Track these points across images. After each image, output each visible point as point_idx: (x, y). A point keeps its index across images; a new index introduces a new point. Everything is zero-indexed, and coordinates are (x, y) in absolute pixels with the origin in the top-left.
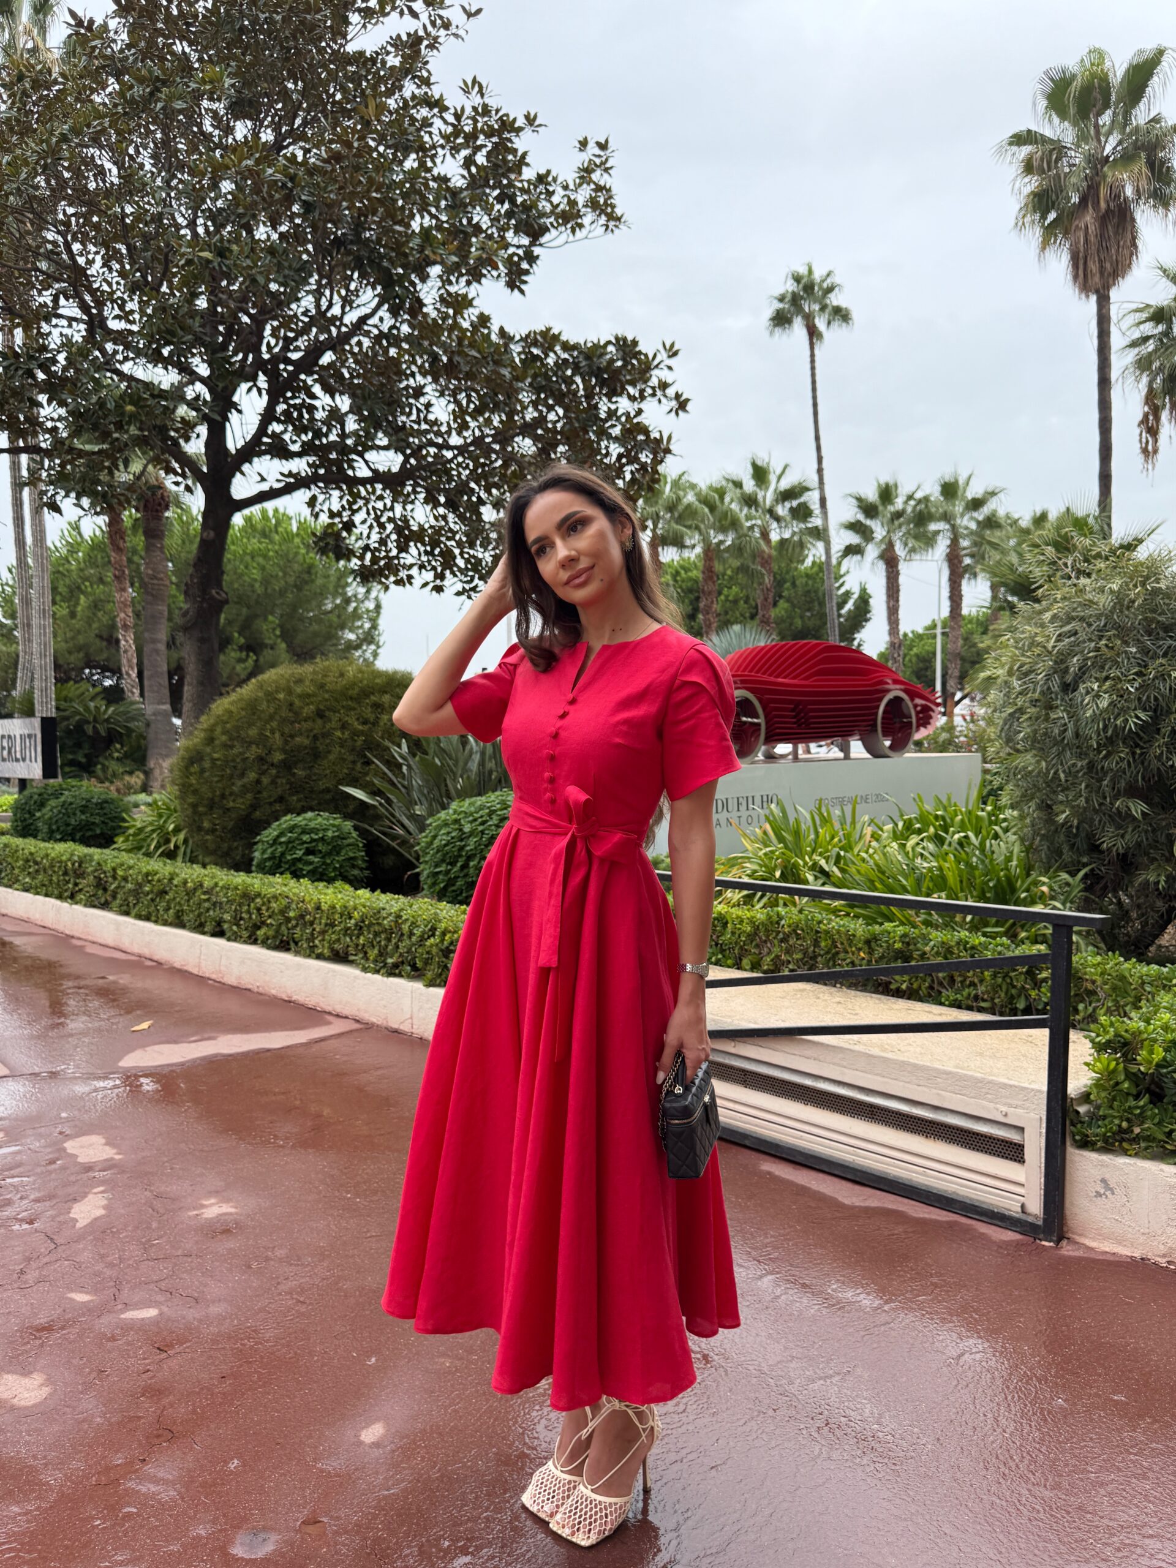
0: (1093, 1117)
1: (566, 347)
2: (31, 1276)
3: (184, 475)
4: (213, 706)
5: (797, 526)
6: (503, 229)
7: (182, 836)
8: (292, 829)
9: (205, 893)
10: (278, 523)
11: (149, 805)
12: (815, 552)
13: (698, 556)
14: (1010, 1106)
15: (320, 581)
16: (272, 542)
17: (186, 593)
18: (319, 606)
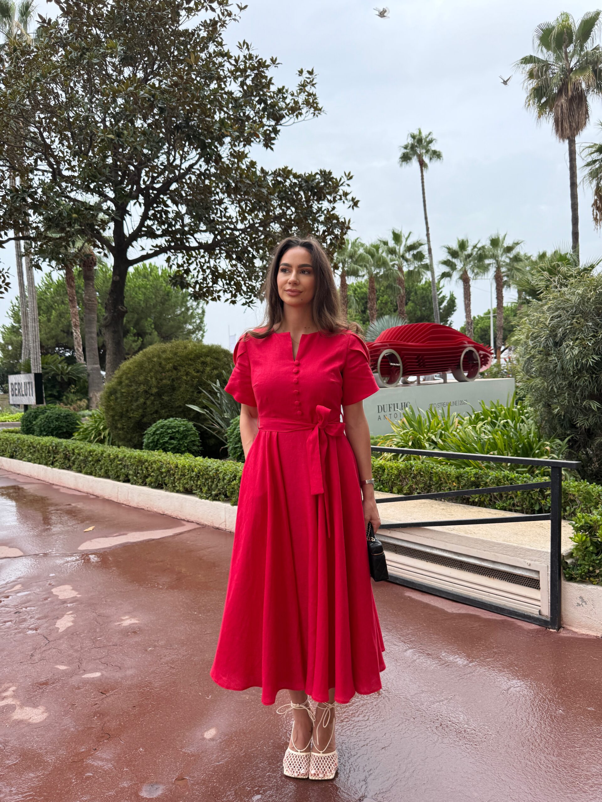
0: (575, 565)
1: (296, 176)
2: (37, 657)
3: (103, 249)
4: (121, 366)
5: (417, 264)
6: (261, 118)
7: (107, 432)
8: (162, 427)
9: (119, 461)
10: (151, 271)
11: (90, 416)
12: (427, 276)
13: (366, 281)
14: (532, 560)
15: (173, 300)
16: (149, 280)
17: (106, 308)
18: (174, 312)
